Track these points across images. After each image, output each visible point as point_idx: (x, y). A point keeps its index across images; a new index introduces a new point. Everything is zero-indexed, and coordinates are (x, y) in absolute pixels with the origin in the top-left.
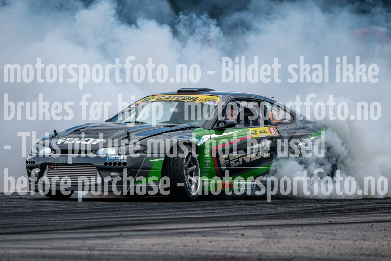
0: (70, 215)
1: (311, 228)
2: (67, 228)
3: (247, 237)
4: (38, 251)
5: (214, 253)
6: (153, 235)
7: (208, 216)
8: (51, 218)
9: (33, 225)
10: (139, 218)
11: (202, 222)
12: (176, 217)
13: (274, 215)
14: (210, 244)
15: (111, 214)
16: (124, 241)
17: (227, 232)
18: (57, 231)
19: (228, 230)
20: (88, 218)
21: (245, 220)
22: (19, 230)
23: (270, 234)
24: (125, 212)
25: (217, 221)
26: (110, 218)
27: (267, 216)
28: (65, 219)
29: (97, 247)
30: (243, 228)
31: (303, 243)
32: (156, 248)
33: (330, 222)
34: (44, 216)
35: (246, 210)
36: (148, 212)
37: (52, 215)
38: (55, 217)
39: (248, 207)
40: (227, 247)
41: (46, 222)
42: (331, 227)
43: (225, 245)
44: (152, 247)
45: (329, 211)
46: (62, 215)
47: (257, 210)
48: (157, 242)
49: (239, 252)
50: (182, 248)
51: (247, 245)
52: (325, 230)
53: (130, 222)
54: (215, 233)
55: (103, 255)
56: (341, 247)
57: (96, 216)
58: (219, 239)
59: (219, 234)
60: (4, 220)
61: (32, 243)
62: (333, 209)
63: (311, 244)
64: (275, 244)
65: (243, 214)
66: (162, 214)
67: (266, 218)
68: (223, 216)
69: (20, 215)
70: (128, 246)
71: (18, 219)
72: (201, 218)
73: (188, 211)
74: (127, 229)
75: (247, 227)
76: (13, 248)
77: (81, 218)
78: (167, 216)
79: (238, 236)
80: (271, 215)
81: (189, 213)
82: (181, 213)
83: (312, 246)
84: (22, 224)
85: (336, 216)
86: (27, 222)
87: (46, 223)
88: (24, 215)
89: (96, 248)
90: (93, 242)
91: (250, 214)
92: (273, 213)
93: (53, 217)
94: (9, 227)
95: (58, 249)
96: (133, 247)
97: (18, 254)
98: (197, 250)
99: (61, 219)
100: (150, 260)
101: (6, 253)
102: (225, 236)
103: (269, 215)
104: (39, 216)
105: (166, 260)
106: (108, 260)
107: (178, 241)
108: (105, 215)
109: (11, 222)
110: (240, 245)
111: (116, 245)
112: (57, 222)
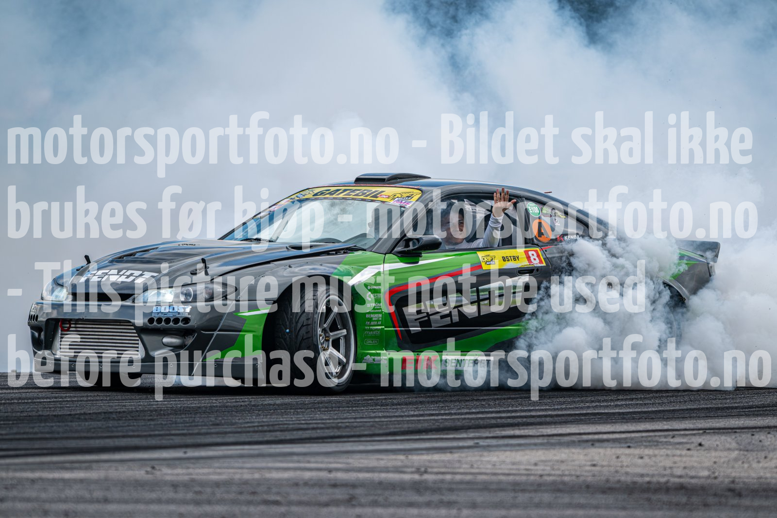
0: (382, 407)
2: (377, 432)
3: (709, 449)
4: (324, 475)
5: (647, 479)
6: (535, 444)
7: (636, 410)
8: (348, 414)
9: (315, 426)
10: (509, 415)
11: (625, 421)
12: (577, 412)
13: (757, 409)
14: (640, 461)
15: (459, 407)
16: (481, 456)
17: (672, 440)
18: (357, 437)
19: (673, 437)
20: (416, 413)
21: (704, 417)
22: (288, 436)
23: (749, 443)
24: (484, 403)
25: (652, 420)
26: (455, 414)
27: (744, 410)
28: (373, 415)
29: (432, 467)
30: (701, 432)
32: (539, 469)
34: (335, 410)
35: (706, 400)
36: (527, 402)
37: (350, 409)
38: (354, 411)
40: (671, 468)
41: (339, 421)
43: (668, 463)
44: (533, 467)
46: (368, 409)
47: (726, 399)
48: (543, 458)
49: (692, 477)
50: (588, 468)
51: (708, 464)
53: (493, 421)
54: (649, 442)
55: (442, 481)
57: (430, 410)
58: (657, 452)
59: (656, 444)
60: (262, 417)
61: (313, 459)
64: (759, 462)
66: (553, 407)
67: (743, 413)
68: (664, 411)
69: (291, 409)
70: (489, 466)
71: (286, 416)
72: (623, 413)
73: (599, 401)
74: (487, 434)
75: (707, 431)
76: (277, 469)
77: (403, 414)
78: (562, 409)
79: (692, 446)
80: (753, 408)
81: (602, 405)
82: (588, 404)
84: (294, 424)
86: (303, 422)
87: (339, 423)
88: (298, 409)
89: (430, 470)
90: (425, 457)
92: (755, 405)
93: (350, 412)
94: (270, 431)
95: (360, 470)
96: (499, 467)
97: (288, 480)
98: (617, 472)
99: (366, 415)
100: (530, 491)
101: (265, 479)
102: (667, 447)
103: (748, 408)
104: (326, 409)
105: (559, 490)
106: (453, 491)
107: (582, 457)
108: (446, 408)
109: (274, 421)
110: (695, 464)
111: (466, 463)
112: (358, 420)
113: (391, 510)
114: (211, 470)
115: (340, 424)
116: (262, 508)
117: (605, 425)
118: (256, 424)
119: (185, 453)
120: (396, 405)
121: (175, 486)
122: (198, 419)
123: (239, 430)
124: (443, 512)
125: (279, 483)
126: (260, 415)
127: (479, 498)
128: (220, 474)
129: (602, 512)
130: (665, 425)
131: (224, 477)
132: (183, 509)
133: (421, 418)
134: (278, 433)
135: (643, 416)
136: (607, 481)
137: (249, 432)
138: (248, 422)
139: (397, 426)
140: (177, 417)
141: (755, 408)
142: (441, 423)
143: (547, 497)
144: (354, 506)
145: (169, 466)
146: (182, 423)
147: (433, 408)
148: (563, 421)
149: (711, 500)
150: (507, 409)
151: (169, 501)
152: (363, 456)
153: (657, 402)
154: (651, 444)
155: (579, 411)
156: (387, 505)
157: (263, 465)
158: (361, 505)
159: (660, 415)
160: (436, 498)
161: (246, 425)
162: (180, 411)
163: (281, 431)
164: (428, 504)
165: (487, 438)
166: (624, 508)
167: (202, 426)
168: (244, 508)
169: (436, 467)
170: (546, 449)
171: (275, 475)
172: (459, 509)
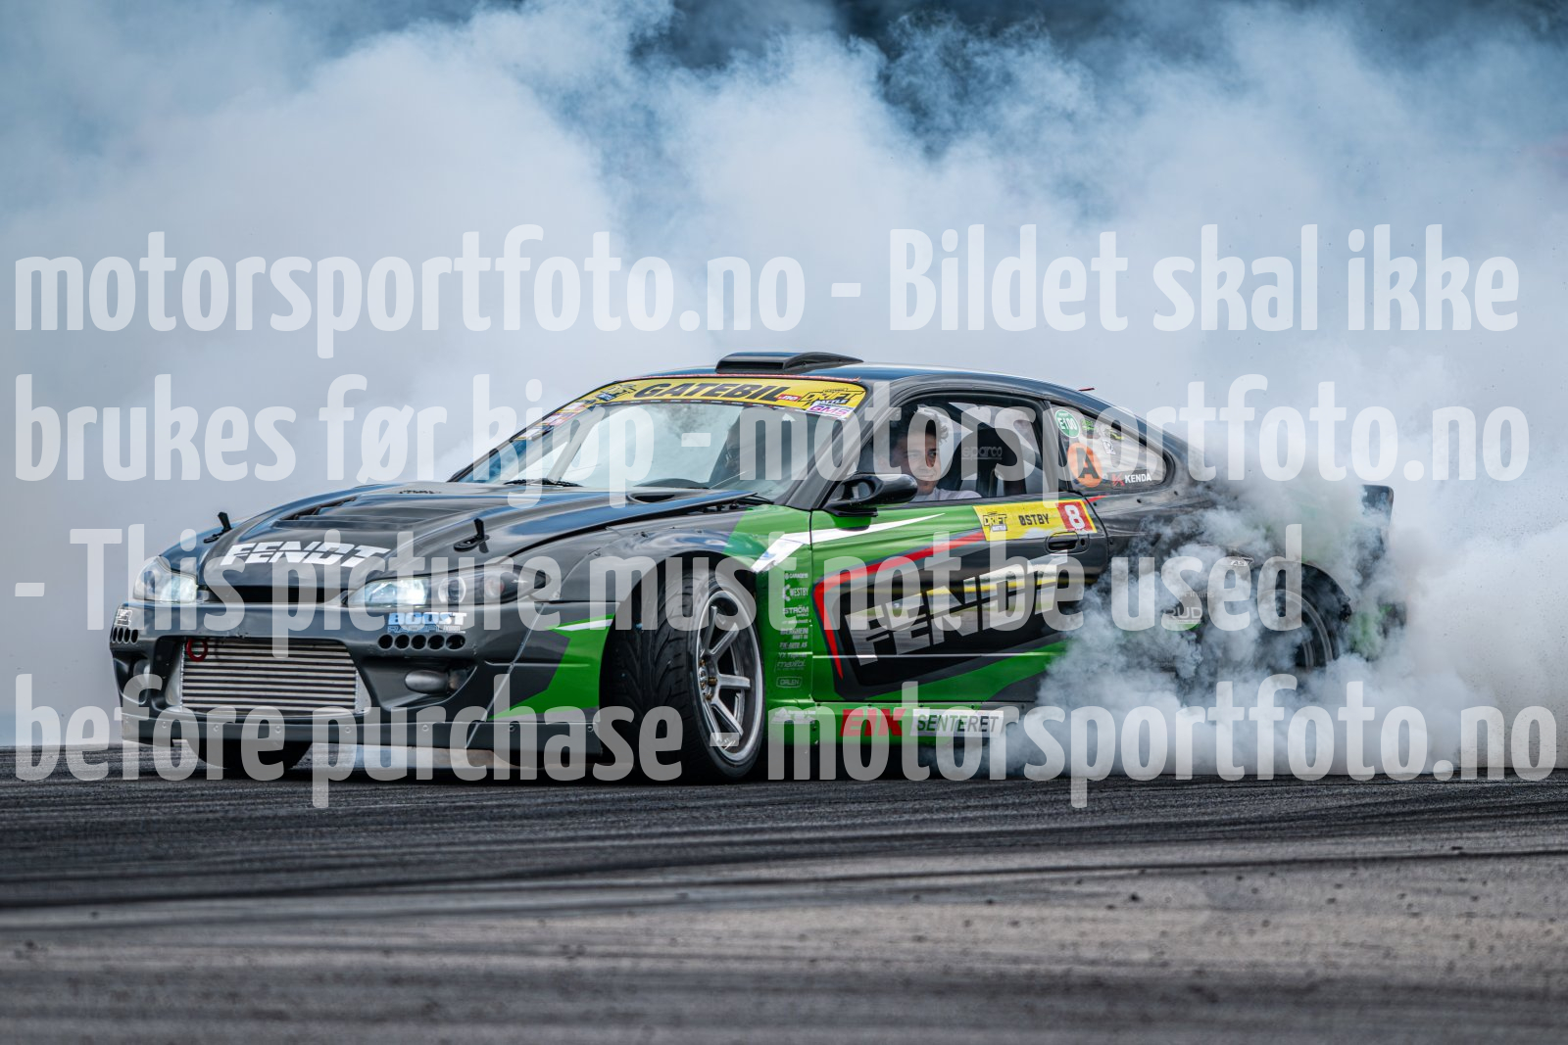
0: (493, 823)
1: (1389, 874)
2: (483, 872)
3: (1151, 908)
4: (375, 959)
5: (1027, 967)
6: (801, 898)
7: (1005, 828)
8: (424, 837)
9: (357, 860)
10: (748, 837)
11: (981, 849)
12: (886, 833)
13: (1248, 826)
14: (1012, 932)
15: (647, 822)
16: (692, 920)
17: (1076, 889)
18: (443, 883)
19: (1079, 882)
20: (560, 835)
21: (1141, 842)
22: (303, 880)
23: (1233, 895)
24: (697, 814)
25: (1037, 847)
26: (639, 836)
27: (1222, 828)
28: (473, 838)
29: (592, 944)
30: (1135, 872)
31: (1357, 927)
32: (809, 949)
33: (1456, 852)
34: (398, 830)
35: (1146, 808)
36: (783, 812)
37: (428, 826)
38: (436, 831)
39: (1155, 797)
40: (1075, 945)
41: (406, 850)
42: (1460, 867)
43: (1069, 935)
44: (795, 943)
45: (1454, 810)
46: (464, 827)
47: (1185, 806)
48: (817, 925)
49: (1118, 964)
50: (907, 945)
51: (1148, 935)
52: (1440, 880)
53: (716, 851)
54: (1031, 892)
55: (614, 972)
56: (1498, 944)
57: (588, 829)
58: (1046, 912)
59: (1044, 897)
60: (249, 842)
61: (351, 928)
62: (1468, 802)
63: (1386, 932)
64: (1252, 932)
65: (1135, 821)
66: (836, 823)
67: (1220, 835)
68: (1059, 830)
69: (308, 827)
70: (708, 941)
71: (298, 841)
72: (978, 835)
73: (930, 811)
74: (703, 877)
75: (1149, 871)
76: (281, 948)
77: (533, 836)
78: (854, 827)
79: (1117, 901)
80: (1240, 824)
81: (935, 817)
82: (906, 817)
83: (1388, 941)
84: (315, 857)
85: (1480, 829)
86: (333, 853)
87: (404, 854)
88: (322, 826)
89: (589, 949)
90: (580, 924)
91: (1161, 820)
92: (1244, 818)
93: (429, 831)
94: (267, 871)
95: (448, 949)
96: (728, 942)
97: (302, 970)
98: (965, 953)
99: (460, 839)
100: (790, 992)
101: (254, 968)
102: (1067, 902)
103: (1231, 824)
104: (379, 827)
105: (850, 990)
106: (635, 992)
107: (894, 923)
108: (622, 824)
109: (273, 852)
110: (1124, 938)
111: (662, 936)
112: (444, 849)
113: (511, 1031)
114: (148, 950)
115: (407, 858)
116: (252, 1027)
117: (942, 859)
118: (238, 857)
119: (95, 914)
120: (521, 817)
121: (74, 981)
122: (121, 846)
123: (205, 869)
124: (615, 1033)
125: (284, 976)
126: (245, 839)
127: (688, 1005)
128: (163, 958)
129: (938, 1034)
130: (1062, 858)
131: (173, 964)
132: (91, 1028)
133: (571, 845)
134: (283, 876)
135: (1018, 841)
136: (947, 971)
137: (223, 873)
138: (221, 854)
139: (523, 861)
140: (78, 842)
141: (1245, 824)
142: (610, 854)
143: (824, 1004)
144: (434, 1022)
145: (64, 942)
146: (87, 855)
147: (594, 825)
148: (857, 850)
149: (1156, 1009)
150: (743, 826)
151: (63, 1013)
152: (455, 920)
153: (1046, 811)
154: (1034, 896)
155: (890, 829)
156: (501, 1019)
157: (253, 939)
158: (451, 1021)
159: (1050, 839)
160: (600, 1005)
161: (219, 859)
162: (85, 830)
163: (289, 870)
164: (585, 1019)
165: (703, 884)
166: (979, 1026)
167: (127, 860)
168: (215, 1027)
169: (603, 944)
170: (824, 907)
171: (277, 960)
172: (647, 1028)
